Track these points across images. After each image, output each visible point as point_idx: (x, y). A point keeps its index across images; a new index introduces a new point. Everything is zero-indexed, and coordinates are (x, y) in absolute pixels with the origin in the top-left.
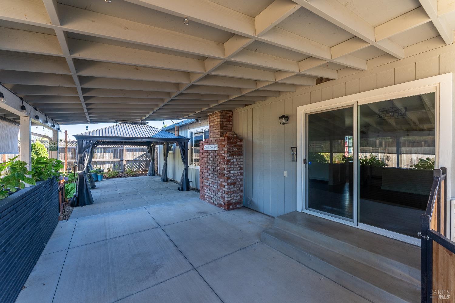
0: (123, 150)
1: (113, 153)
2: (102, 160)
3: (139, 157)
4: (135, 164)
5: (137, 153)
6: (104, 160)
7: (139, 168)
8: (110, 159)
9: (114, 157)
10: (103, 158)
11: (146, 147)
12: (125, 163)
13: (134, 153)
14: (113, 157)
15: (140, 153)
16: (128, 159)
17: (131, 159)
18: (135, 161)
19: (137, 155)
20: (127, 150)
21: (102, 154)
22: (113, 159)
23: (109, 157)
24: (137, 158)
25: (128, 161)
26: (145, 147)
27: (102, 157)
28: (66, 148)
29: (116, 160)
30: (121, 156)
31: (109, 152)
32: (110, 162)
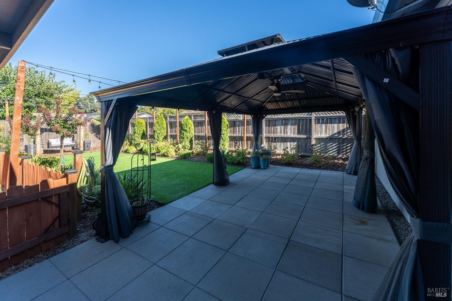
0: (310, 120)
1: (297, 126)
2: (283, 135)
3: (339, 133)
4: (332, 145)
5: (336, 125)
6: (285, 136)
7: (339, 153)
8: (292, 136)
9: (299, 133)
10: (284, 133)
11: (345, 115)
12: (313, 142)
13: (330, 125)
14: (296, 132)
15: (341, 125)
16: (319, 136)
17: (324, 136)
18: (331, 139)
19: (335, 128)
20: (319, 120)
21: (283, 127)
22: (296, 136)
23: (291, 131)
24: (335, 134)
25: (319, 140)
26: (342, 114)
27: (283, 131)
28: (244, 120)
29: (299, 136)
30: (308, 131)
31: (292, 125)
32: (292, 140)
